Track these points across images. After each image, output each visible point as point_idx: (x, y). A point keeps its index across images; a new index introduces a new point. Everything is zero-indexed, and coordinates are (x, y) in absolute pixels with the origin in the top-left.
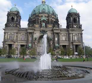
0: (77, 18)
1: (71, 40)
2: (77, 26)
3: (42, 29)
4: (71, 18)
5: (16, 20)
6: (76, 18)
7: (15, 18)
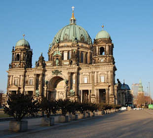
0: (106, 46)
1: (95, 82)
2: (106, 59)
3: (55, 67)
4: (97, 48)
5: (22, 57)
6: (104, 47)
7: (22, 56)
